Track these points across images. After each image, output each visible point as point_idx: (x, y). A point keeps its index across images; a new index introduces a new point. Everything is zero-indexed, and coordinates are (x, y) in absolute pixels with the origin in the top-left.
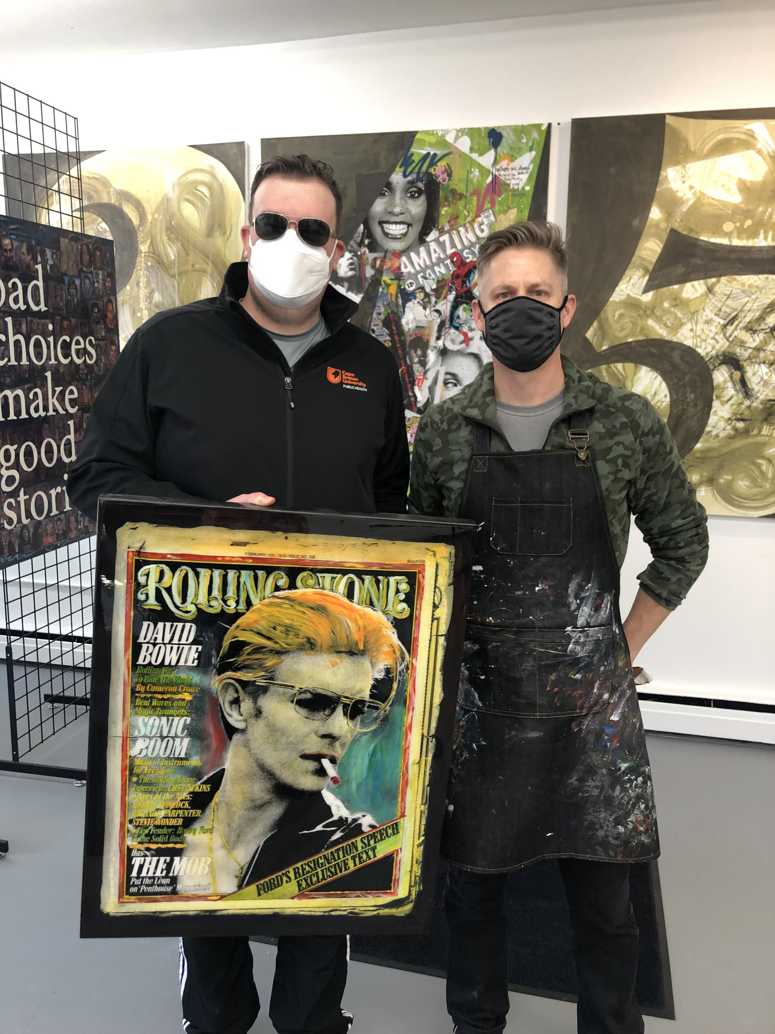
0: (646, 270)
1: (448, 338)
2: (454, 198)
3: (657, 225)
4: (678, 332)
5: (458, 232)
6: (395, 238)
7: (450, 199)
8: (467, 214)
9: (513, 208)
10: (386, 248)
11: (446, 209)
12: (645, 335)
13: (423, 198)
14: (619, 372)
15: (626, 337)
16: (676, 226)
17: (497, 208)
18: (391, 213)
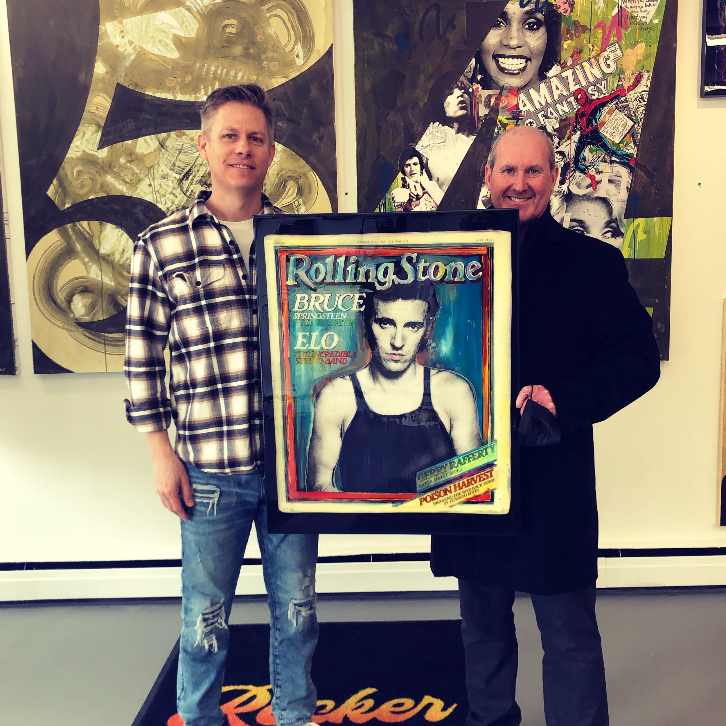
0: (99, 126)
1: (573, 182)
2: (577, 31)
3: (103, 80)
4: (137, 188)
5: (582, 67)
6: (512, 74)
7: (573, 32)
8: (591, 48)
9: (642, 42)
10: (502, 85)
11: (568, 42)
12: (105, 192)
13: (542, 30)
14: (85, 230)
15: (87, 194)
16: (122, 81)
17: (623, 42)
18: (507, 46)
